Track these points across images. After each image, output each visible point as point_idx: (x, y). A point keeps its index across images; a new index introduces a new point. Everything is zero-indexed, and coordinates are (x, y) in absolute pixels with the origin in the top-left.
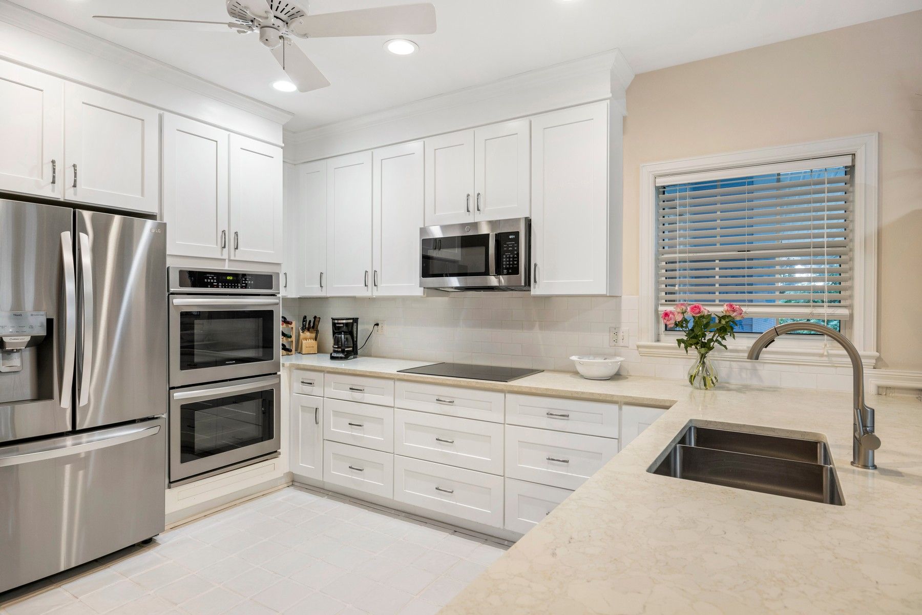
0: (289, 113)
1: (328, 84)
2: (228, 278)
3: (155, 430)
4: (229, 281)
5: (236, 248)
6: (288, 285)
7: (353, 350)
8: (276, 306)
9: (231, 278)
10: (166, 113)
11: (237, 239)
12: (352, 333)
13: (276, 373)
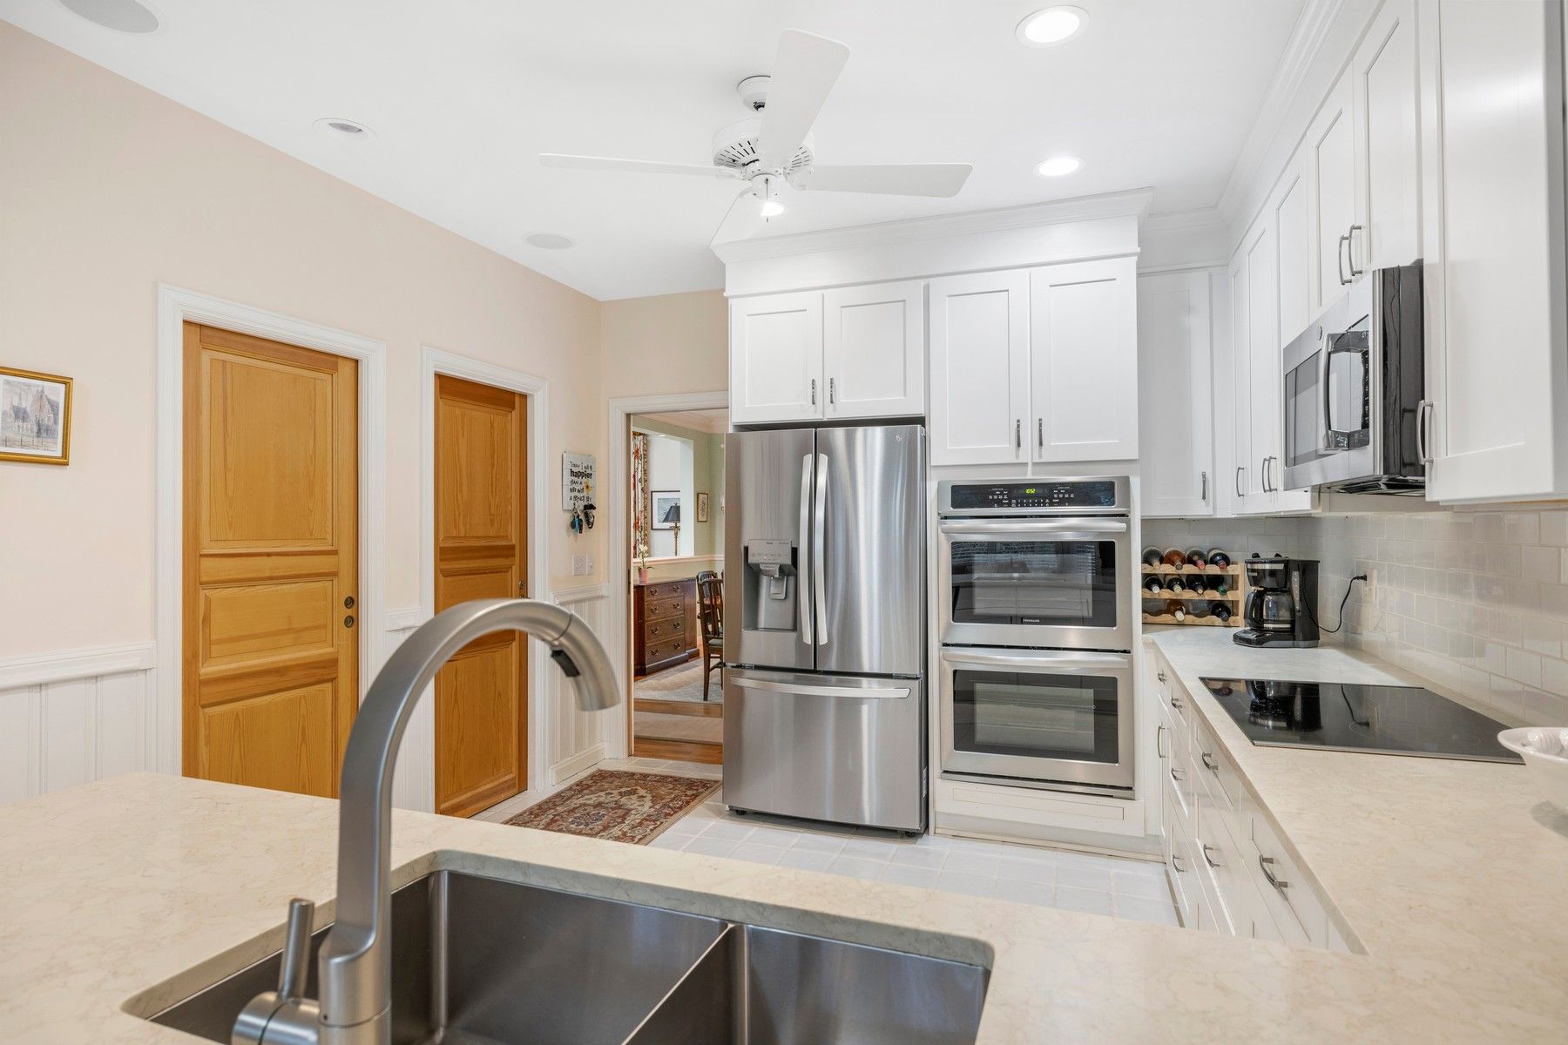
0: (1141, 189)
1: (968, 169)
2: (1028, 491)
3: (904, 693)
4: (1030, 496)
5: (1041, 444)
6: (1210, 494)
7: (1292, 630)
8: (1119, 534)
9: (1032, 491)
10: (933, 279)
11: (1040, 430)
12: (1290, 592)
13: (1125, 652)
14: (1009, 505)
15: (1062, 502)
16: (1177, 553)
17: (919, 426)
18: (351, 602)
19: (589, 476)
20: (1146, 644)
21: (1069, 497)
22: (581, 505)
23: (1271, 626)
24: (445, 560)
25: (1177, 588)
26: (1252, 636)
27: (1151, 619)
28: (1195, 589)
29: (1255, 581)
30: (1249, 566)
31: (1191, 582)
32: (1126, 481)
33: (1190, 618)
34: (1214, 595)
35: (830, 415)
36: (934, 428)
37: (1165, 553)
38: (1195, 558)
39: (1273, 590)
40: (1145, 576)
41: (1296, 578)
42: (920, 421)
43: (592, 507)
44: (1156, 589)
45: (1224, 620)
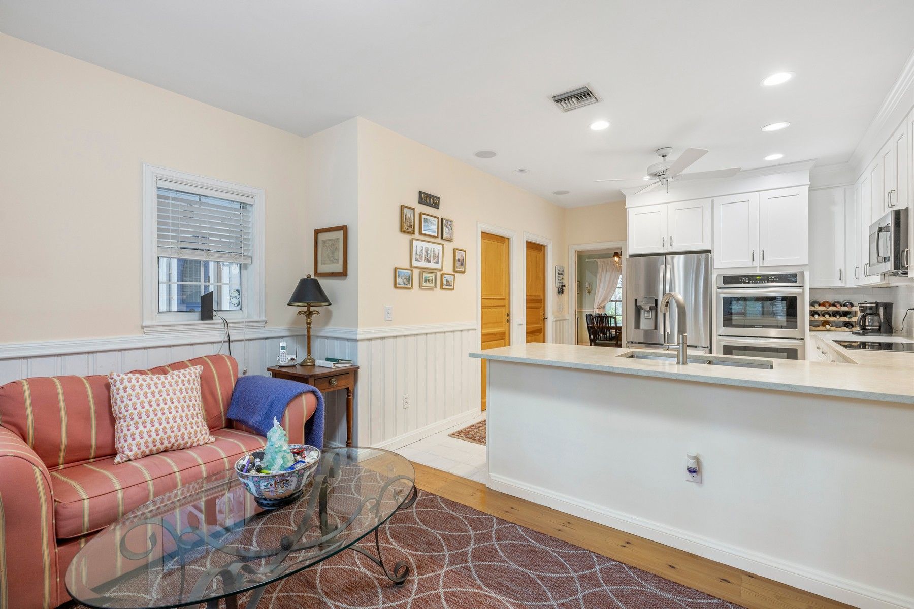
4: (758, 279)
5: (763, 259)
6: (843, 277)
7: (880, 330)
8: (799, 294)
9: (760, 278)
10: (715, 198)
11: (763, 254)
12: (879, 315)
13: (801, 339)
14: (749, 283)
15: (773, 281)
16: (827, 302)
17: (709, 254)
18: (508, 315)
19: (563, 274)
20: (811, 336)
21: (776, 280)
22: (561, 285)
23: (869, 328)
24: (529, 303)
25: (827, 316)
26: (861, 332)
27: (813, 328)
28: (835, 316)
29: (862, 311)
30: (860, 305)
31: (834, 314)
32: (803, 273)
33: (833, 328)
34: (846, 319)
35: (670, 250)
36: (715, 255)
37: (821, 302)
38: (836, 304)
39: (871, 314)
40: (811, 311)
41: (881, 310)
42: (709, 251)
43: (564, 286)
44: (816, 316)
45: (850, 329)
